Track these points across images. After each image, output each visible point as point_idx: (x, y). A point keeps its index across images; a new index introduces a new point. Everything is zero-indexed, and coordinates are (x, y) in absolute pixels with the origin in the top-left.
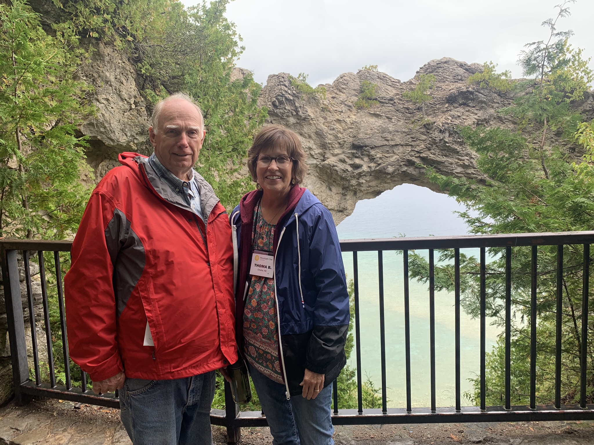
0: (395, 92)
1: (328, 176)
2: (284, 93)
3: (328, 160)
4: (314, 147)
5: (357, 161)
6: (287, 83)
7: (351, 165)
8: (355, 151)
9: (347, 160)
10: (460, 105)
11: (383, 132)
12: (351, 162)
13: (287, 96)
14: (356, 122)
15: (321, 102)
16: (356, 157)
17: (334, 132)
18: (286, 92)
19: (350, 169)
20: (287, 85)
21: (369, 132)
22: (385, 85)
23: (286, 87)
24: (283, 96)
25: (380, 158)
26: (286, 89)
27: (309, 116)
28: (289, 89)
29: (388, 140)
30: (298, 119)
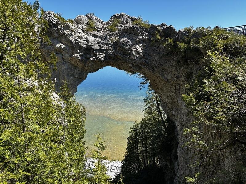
0: (102, 26)
1: (75, 62)
2: (52, 21)
3: (75, 55)
4: (68, 48)
5: (88, 56)
6: (53, 16)
7: (86, 58)
8: (87, 51)
9: (84, 55)
10: (130, 33)
11: (99, 43)
12: (85, 56)
13: (54, 22)
14: (87, 38)
15: (71, 27)
16: (88, 54)
17: (77, 42)
18: (53, 20)
19: (85, 59)
20: (53, 17)
21: (93, 42)
22: (98, 23)
23: (53, 18)
24: (51, 22)
25: (98, 55)
26: (53, 19)
27: (65, 33)
28: (54, 19)
29: (101, 47)
30: (59, 35)
